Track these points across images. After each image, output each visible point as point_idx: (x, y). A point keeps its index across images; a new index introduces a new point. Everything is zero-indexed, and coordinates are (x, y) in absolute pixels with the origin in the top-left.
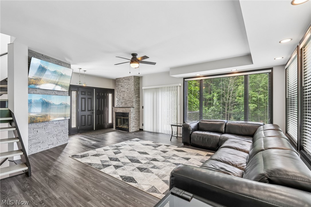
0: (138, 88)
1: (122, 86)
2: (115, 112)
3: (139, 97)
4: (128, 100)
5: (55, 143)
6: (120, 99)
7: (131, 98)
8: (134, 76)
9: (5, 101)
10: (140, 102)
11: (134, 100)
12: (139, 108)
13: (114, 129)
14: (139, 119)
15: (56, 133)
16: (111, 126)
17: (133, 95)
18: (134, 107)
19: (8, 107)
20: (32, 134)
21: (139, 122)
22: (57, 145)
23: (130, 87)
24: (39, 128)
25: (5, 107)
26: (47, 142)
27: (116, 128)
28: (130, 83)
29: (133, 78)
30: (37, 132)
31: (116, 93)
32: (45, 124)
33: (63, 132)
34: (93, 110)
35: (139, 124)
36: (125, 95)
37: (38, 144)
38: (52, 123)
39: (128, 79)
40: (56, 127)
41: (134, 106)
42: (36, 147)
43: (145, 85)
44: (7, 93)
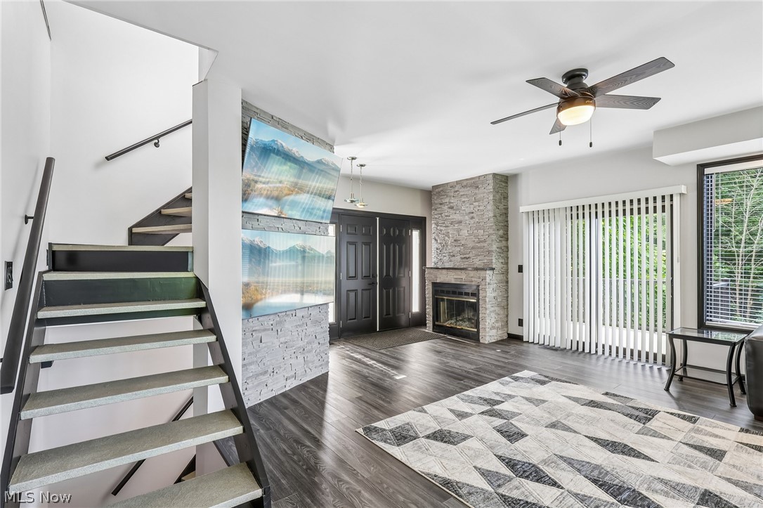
0: (505, 209)
1: (452, 208)
2: (432, 283)
3: (505, 237)
4: (473, 248)
5: (299, 373)
6: (445, 245)
7: (485, 241)
8: (495, 175)
9: (187, 252)
10: (509, 253)
11: (494, 247)
12: (506, 273)
13: (429, 329)
14: (508, 305)
15: (301, 344)
16: (419, 321)
17: (491, 231)
18: (493, 269)
19: (192, 270)
20: (250, 349)
21: (506, 313)
22: (305, 380)
23: (481, 208)
24: (265, 330)
25: (186, 270)
26: (281, 370)
27: (433, 328)
28: (478, 197)
29: (491, 182)
30: (261, 342)
31: (431, 228)
32: (278, 319)
33: (316, 341)
34: (374, 276)
35: (505, 319)
36: (465, 232)
37: (261, 377)
38: (294, 315)
39: (474, 183)
40: (303, 328)
41: (494, 266)
42: (258, 385)
43: (526, 200)
44: (190, 230)
